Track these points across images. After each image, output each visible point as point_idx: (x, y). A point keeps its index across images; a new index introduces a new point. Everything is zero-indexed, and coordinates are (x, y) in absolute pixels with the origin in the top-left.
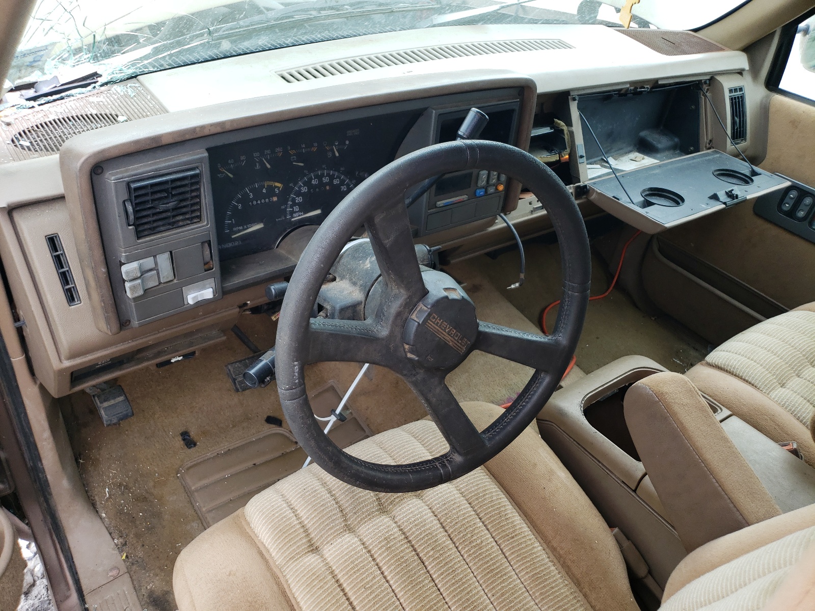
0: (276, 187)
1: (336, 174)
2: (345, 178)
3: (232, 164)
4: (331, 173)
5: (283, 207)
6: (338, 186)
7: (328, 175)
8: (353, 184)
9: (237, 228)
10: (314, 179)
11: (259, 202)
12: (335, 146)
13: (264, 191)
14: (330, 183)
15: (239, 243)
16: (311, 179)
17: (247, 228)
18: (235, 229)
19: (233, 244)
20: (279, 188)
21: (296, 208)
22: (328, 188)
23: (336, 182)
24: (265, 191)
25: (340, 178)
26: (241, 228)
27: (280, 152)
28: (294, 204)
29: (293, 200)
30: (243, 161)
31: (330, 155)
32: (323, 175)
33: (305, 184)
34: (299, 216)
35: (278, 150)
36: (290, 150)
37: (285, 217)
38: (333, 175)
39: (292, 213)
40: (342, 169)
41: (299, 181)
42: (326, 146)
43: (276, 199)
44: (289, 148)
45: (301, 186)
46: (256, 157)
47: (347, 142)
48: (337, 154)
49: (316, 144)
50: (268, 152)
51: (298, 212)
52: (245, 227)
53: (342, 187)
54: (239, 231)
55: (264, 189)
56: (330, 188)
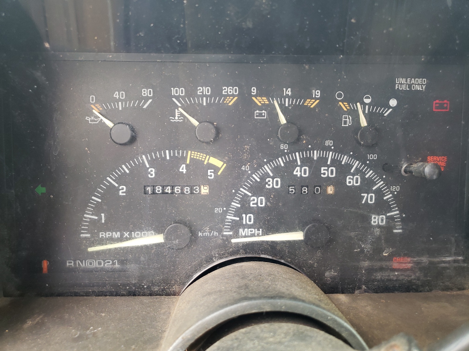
0: (211, 166)
1: (356, 164)
2: (376, 178)
3: (122, 101)
4: (345, 160)
5: (218, 210)
6: (356, 193)
7: (335, 163)
8: (392, 192)
9: (108, 234)
10: (301, 167)
11: (168, 190)
12: (363, 104)
13: (183, 169)
14: (339, 182)
15: (114, 264)
16: (291, 164)
17: (130, 238)
18: (102, 235)
19: (100, 263)
20: (216, 169)
21: (248, 219)
22: (330, 190)
23: (352, 181)
24: (184, 171)
25: (363, 175)
26: (117, 235)
27: (234, 96)
28: (245, 208)
29: (245, 201)
30: (147, 99)
31: (347, 121)
32: (322, 161)
33: (277, 171)
34: (253, 235)
35: (227, 90)
36: (256, 96)
37: (220, 231)
38: (349, 166)
39: (236, 226)
40: (373, 157)
41: (266, 163)
42: (342, 101)
43: (207, 191)
44: (254, 90)
45: (267, 175)
46: (177, 98)
47: (393, 103)
48: (364, 122)
49: (317, 93)
50: (206, 90)
51: (250, 227)
52: (126, 235)
53: (366, 195)
54: (112, 240)
55: (184, 166)
56: (336, 191)
